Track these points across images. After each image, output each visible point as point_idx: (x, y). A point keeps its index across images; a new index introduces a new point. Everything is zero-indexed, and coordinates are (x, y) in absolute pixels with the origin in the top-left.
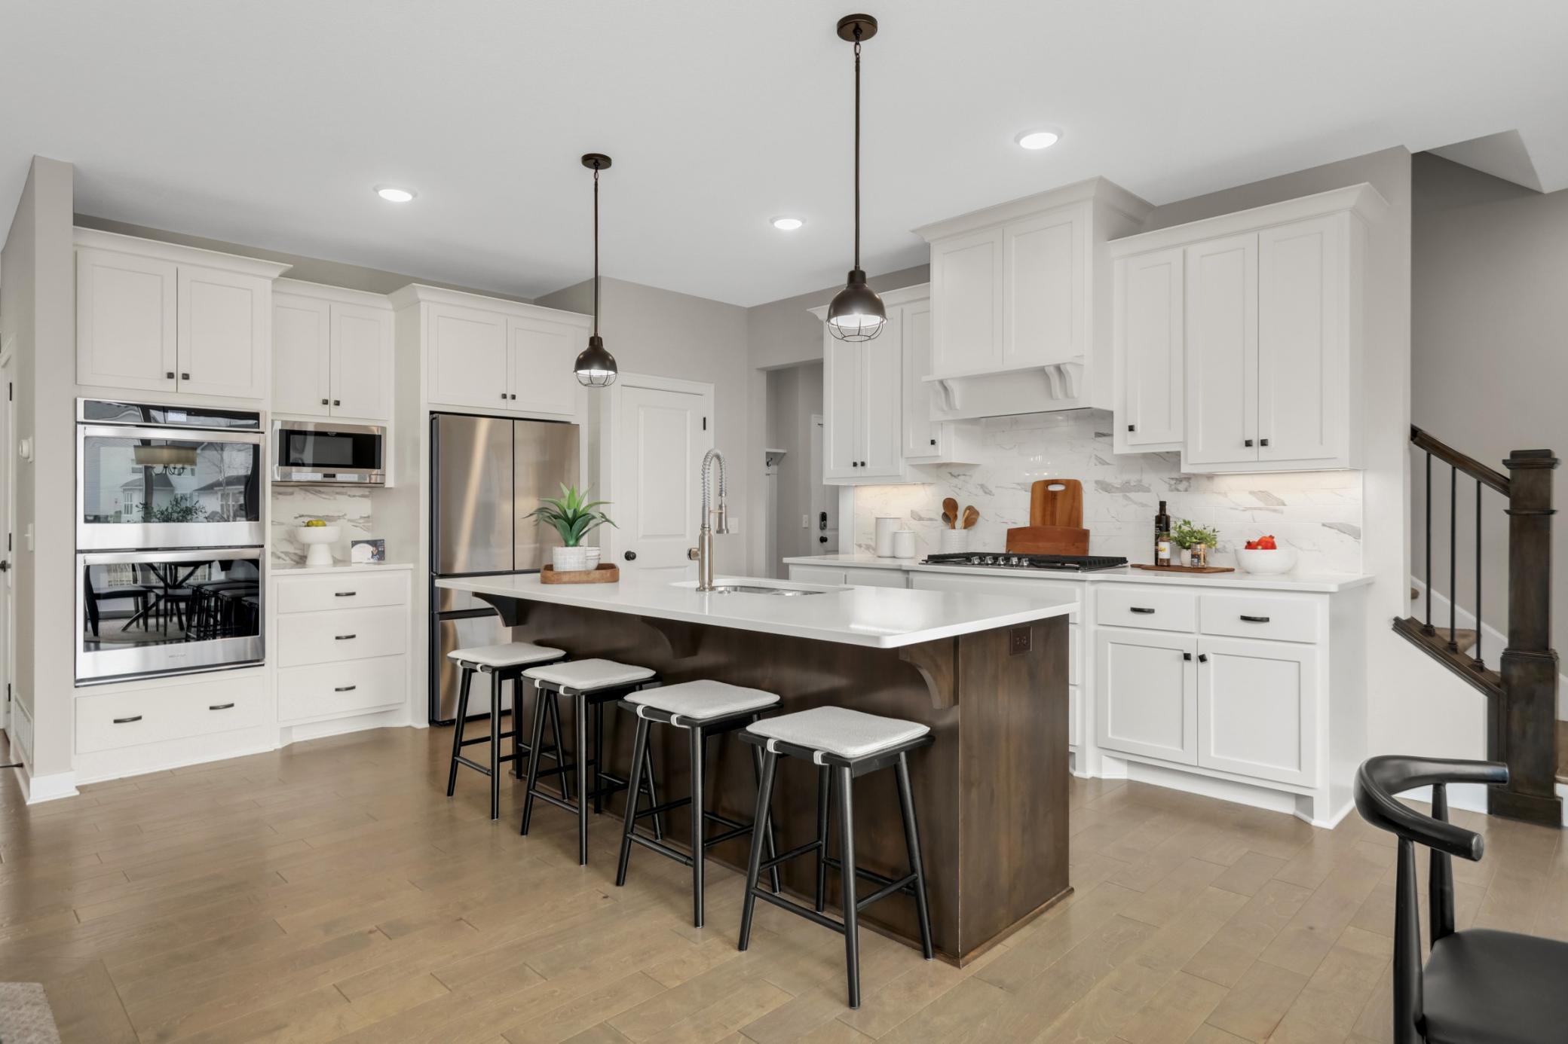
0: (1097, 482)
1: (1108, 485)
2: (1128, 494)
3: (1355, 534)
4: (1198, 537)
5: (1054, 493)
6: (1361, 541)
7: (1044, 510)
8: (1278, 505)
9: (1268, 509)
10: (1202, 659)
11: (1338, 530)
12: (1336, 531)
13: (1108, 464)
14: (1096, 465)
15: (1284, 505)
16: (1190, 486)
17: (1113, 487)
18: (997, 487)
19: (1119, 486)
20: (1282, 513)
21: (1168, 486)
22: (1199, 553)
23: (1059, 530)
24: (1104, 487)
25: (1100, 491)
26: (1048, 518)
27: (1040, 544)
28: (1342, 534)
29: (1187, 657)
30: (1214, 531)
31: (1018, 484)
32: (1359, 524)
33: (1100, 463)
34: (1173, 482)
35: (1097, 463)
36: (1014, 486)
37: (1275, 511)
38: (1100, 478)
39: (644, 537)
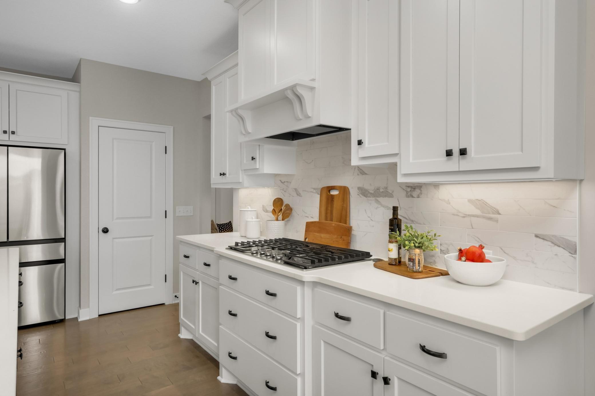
0: (359, 188)
1: (366, 190)
2: (377, 198)
3: (572, 249)
4: (418, 242)
5: (333, 196)
6: (577, 256)
7: (327, 209)
8: (493, 213)
9: (484, 217)
10: (386, 381)
11: (552, 243)
12: (550, 243)
13: (366, 174)
14: (358, 175)
15: (500, 214)
16: (421, 193)
17: (369, 192)
18: (303, 191)
19: (373, 192)
20: (497, 221)
21: (405, 192)
22: (414, 257)
23: (333, 225)
24: (364, 192)
25: (361, 195)
26: (329, 215)
27: (323, 235)
28: (556, 247)
29: (374, 375)
30: (435, 235)
31: (314, 189)
32: (576, 239)
33: (361, 173)
34: (409, 189)
35: (359, 174)
36: (312, 190)
37: (490, 219)
38: (360, 185)
39: (117, 218)
